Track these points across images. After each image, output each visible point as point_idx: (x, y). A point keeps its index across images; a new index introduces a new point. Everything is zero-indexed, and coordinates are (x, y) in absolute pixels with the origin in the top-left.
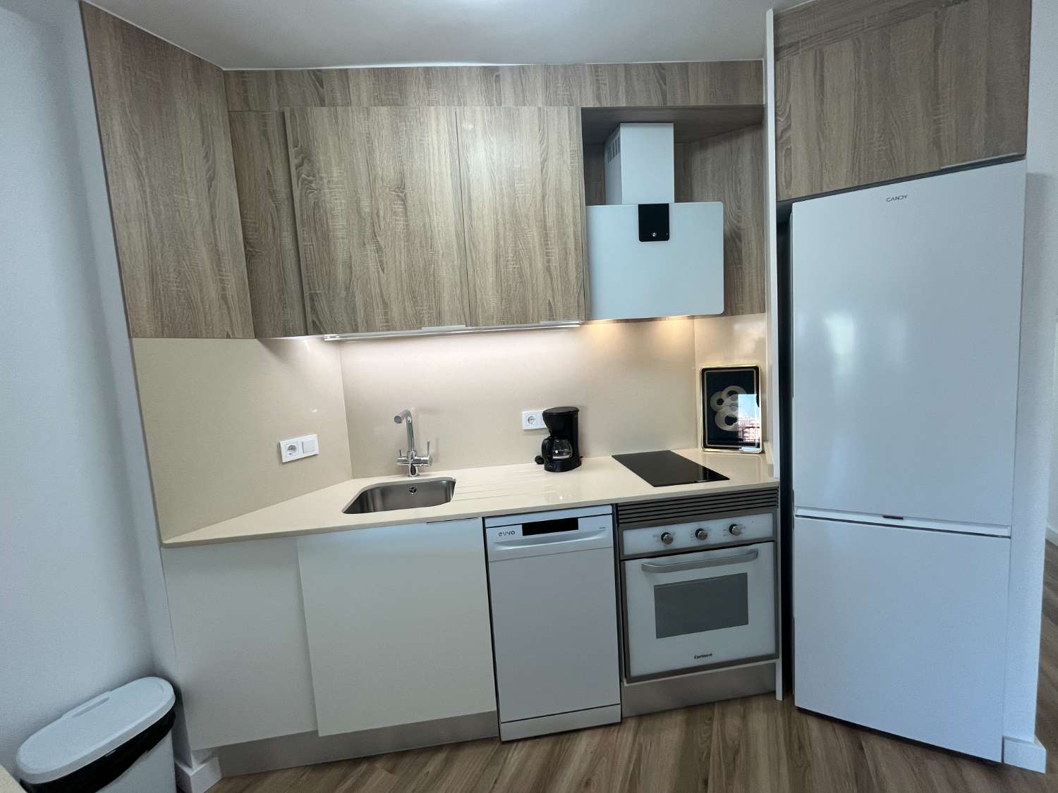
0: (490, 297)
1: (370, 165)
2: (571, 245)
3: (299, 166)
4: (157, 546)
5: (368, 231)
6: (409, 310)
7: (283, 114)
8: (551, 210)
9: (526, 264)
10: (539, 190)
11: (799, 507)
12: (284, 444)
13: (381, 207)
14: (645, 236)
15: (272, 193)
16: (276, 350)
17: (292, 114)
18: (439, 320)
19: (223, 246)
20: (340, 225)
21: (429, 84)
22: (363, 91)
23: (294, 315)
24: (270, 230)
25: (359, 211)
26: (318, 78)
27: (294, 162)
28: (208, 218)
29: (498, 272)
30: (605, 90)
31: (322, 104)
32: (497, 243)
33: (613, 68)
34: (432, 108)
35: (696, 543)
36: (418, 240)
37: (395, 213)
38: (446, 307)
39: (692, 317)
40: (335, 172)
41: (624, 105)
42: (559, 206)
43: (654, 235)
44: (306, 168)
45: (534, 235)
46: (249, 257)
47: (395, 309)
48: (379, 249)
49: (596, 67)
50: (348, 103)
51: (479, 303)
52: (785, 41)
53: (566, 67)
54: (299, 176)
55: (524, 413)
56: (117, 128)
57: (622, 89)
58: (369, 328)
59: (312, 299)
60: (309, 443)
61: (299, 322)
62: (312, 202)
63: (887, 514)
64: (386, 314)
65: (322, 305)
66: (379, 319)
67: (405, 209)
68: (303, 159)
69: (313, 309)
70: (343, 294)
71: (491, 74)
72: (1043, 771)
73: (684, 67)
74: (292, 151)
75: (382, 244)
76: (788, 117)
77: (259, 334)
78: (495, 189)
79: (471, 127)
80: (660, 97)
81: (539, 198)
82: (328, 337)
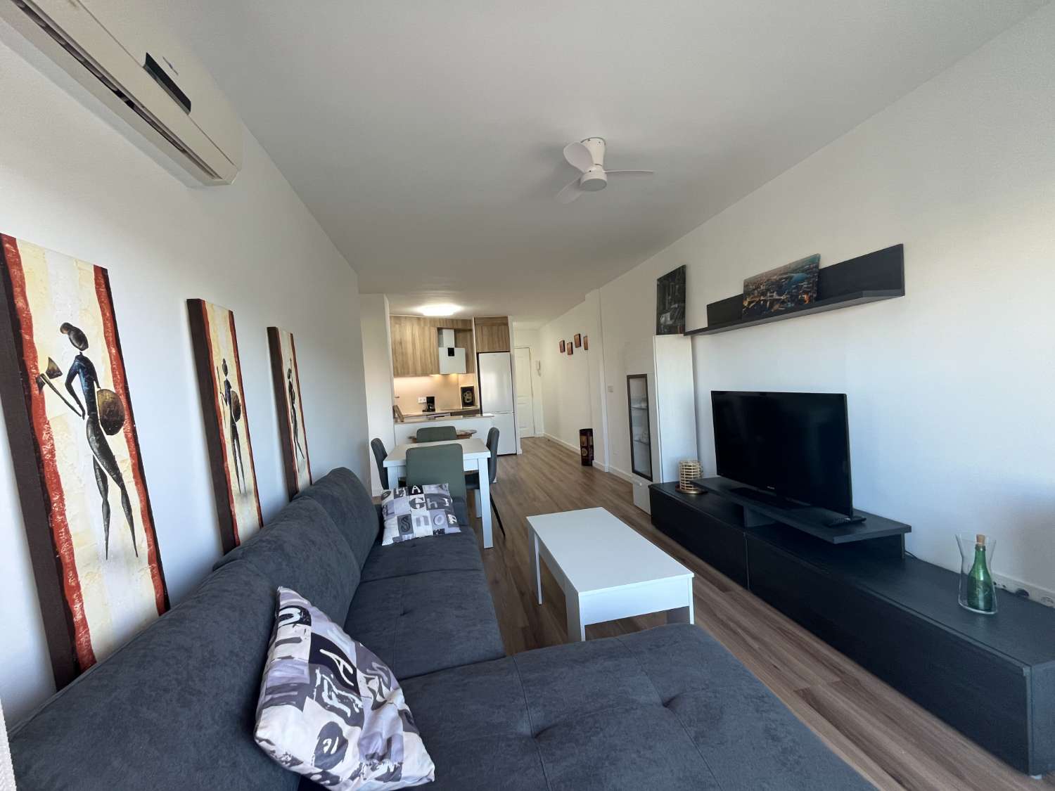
2: (435, 355)
10: (429, 343)
29: (421, 362)
39: (459, 374)
41: (445, 327)
43: (451, 354)
51: (417, 369)
55: (423, 397)
57: (444, 323)
80: (451, 325)
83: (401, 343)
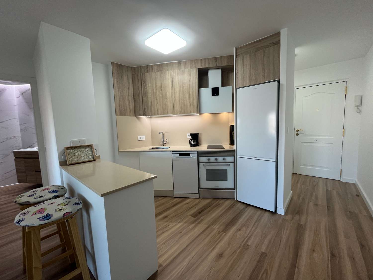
0: (178, 109)
1: (156, 83)
2: (195, 98)
3: (143, 84)
4: (118, 151)
5: (155, 96)
6: (162, 111)
7: (141, 74)
8: (191, 90)
9: (185, 102)
10: (188, 87)
11: (238, 155)
12: (139, 137)
13: (158, 91)
14: (213, 95)
15: (139, 89)
16: (138, 119)
17: (142, 75)
18: (167, 113)
19: (130, 100)
20: (150, 95)
21: (167, 66)
22: (155, 68)
23: (141, 112)
24: (138, 96)
25: (153, 92)
26: (147, 67)
27: (142, 83)
28: (128, 95)
29: (179, 103)
30: (203, 64)
31: (148, 72)
32: (180, 98)
33: (205, 59)
34: (168, 71)
35: (215, 161)
36: (164, 97)
37: (160, 92)
38: (169, 111)
39: (229, 113)
40: (150, 85)
41: (207, 67)
42: (193, 89)
43: (215, 94)
44: (144, 84)
45: (187, 95)
46: (134, 101)
47: (159, 111)
48: (157, 99)
49: (201, 59)
50: (152, 71)
51: (175, 110)
52: (238, 54)
53: (195, 60)
54: (143, 86)
55: (188, 134)
56: (116, 84)
57: (207, 63)
58: (155, 115)
59: (145, 109)
60: (143, 137)
61: (142, 114)
62: (145, 90)
63: (253, 156)
64: (158, 112)
65: (146, 110)
66: (156, 113)
67: (162, 91)
68: (144, 83)
69: (145, 111)
70: (150, 108)
71: (179, 63)
72: (284, 214)
73: (221, 57)
74: (142, 81)
75: (157, 98)
76: (238, 70)
77: (135, 116)
78: (179, 86)
79: (175, 74)
80: (216, 64)
81: (188, 88)
82: (148, 116)
83: (161, 87)
